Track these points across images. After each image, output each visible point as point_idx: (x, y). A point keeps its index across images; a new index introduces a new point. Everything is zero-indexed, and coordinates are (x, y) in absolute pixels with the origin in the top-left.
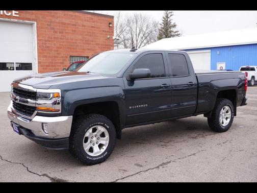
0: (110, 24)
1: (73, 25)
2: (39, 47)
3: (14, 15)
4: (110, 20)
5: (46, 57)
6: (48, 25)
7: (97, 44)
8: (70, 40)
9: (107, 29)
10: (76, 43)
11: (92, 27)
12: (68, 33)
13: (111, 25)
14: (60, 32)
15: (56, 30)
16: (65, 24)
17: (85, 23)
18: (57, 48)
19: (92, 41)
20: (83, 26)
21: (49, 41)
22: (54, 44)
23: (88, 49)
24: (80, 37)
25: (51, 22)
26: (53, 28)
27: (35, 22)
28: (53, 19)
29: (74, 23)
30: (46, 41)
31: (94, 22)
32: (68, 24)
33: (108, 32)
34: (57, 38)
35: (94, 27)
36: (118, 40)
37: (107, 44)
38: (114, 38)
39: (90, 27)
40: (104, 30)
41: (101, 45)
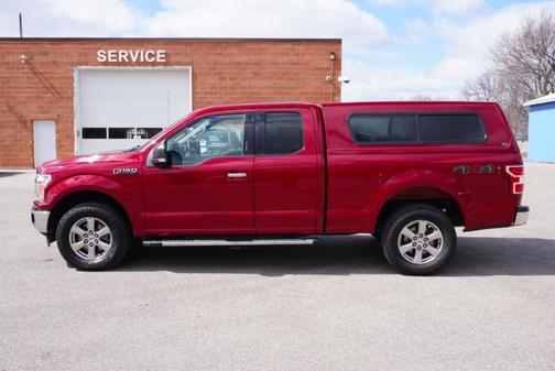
0: (331, 54)
1: (255, 64)
3: (159, 60)
4: (332, 47)
6: (211, 69)
8: (249, 90)
9: (326, 64)
11: (294, 64)
12: (245, 78)
14: (231, 79)
15: (223, 75)
16: (239, 64)
17: (280, 59)
20: (274, 63)
21: (212, 93)
24: (267, 83)
25: (216, 63)
26: (219, 73)
27: (190, 67)
28: (220, 59)
29: (257, 61)
30: (206, 93)
31: (297, 55)
32: (245, 63)
33: (327, 69)
34: (226, 88)
35: (298, 64)
36: (347, 82)
37: (324, 91)
38: (340, 79)
39: (288, 63)
40: (319, 66)
41: (312, 93)
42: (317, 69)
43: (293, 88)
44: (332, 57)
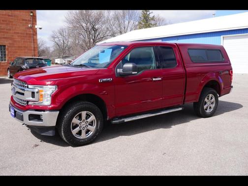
23: (5, 38)
33: (28, 21)
35: (12, 16)
36: (41, 29)
37: (28, 32)
38: (36, 27)
39: (5, 15)
40: (24, 18)
41: (21, 33)
42: (23, 20)
43: (10, 30)
44: (31, 14)
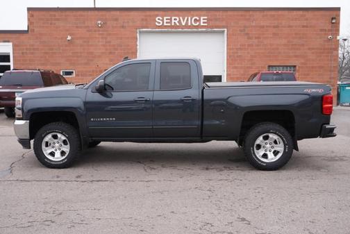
0: (332, 19)
1: (274, 27)
2: (229, 56)
3: (202, 24)
4: (334, 14)
5: (236, 68)
6: (241, 31)
7: (309, 49)
8: (269, 47)
9: (328, 26)
10: (277, 49)
11: (303, 26)
12: (267, 38)
13: (334, 21)
14: (256, 38)
15: (250, 36)
16: (263, 27)
18: (252, 56)
19: (303, 45)
20: (290, 26)
21: (241, 49)
22: (248, 53)
23: (296, 56)
24: (284, 41)
25: (245, 27)
26: (247, 34)
27: (226, 29)
28: (248, 23)
29: (276, 24)
30: (237, 49)
31: (307, 19)
32: (267, 26)
33: (329, 30)
34: (252, 45)
35: (307, 27)
36: (345, 40)
37: (326, 47)
38: (339, 38)
39: (299, 26)
40: (322, 28)
42: (321, 30)
